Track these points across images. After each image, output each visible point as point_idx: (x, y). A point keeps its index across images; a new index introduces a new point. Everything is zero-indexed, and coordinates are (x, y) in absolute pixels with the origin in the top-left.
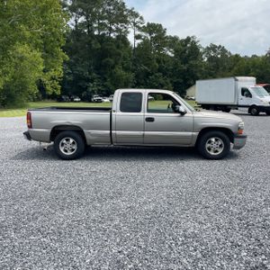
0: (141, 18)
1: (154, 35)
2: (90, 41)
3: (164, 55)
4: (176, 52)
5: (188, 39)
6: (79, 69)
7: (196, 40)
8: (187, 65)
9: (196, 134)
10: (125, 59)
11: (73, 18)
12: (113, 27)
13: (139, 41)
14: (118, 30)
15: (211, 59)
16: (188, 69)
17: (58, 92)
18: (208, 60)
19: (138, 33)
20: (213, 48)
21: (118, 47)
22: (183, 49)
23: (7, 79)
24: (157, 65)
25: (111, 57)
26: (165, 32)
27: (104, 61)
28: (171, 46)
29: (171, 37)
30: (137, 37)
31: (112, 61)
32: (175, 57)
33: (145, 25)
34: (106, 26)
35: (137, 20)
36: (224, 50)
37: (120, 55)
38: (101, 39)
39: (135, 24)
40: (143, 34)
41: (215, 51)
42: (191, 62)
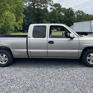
0: (52, 2)
1: (57, 8)
2: (34, 10)
3: (61, 15)
4: (65, 13)
5: (70, 9)
6: (30, 20)
7: (73, 9)
8: (69, 18)
9: (81, 51)
10: (46, 16)
11: (28, 2)
12: (42, 5)
13: (52, 10)
14: (44, 6)
15: (78, 16)
16: (70, 20)
17: (22, 29)
18: (77, 16)
19: (51, 7)
20: (79, 12)
21: (44, 12)
22: (68, 12)
23: (2, 25)
24: (58, 18)
25: (41, 16)
26: (61, 6)
27: (39, 17)
28: (63, 12)
29: (63, 8)
30: (51, 9)
31: (42, 17)
32: (65, 15)
33: (54, 4)
34: (40, 5)
35: (51, 2)
36: (83, 12)
37: (44, 15)
38: (38, 9)
39: (50, 4)
40: (53, 7)
41: (79, 13)
42: (71, 17)
